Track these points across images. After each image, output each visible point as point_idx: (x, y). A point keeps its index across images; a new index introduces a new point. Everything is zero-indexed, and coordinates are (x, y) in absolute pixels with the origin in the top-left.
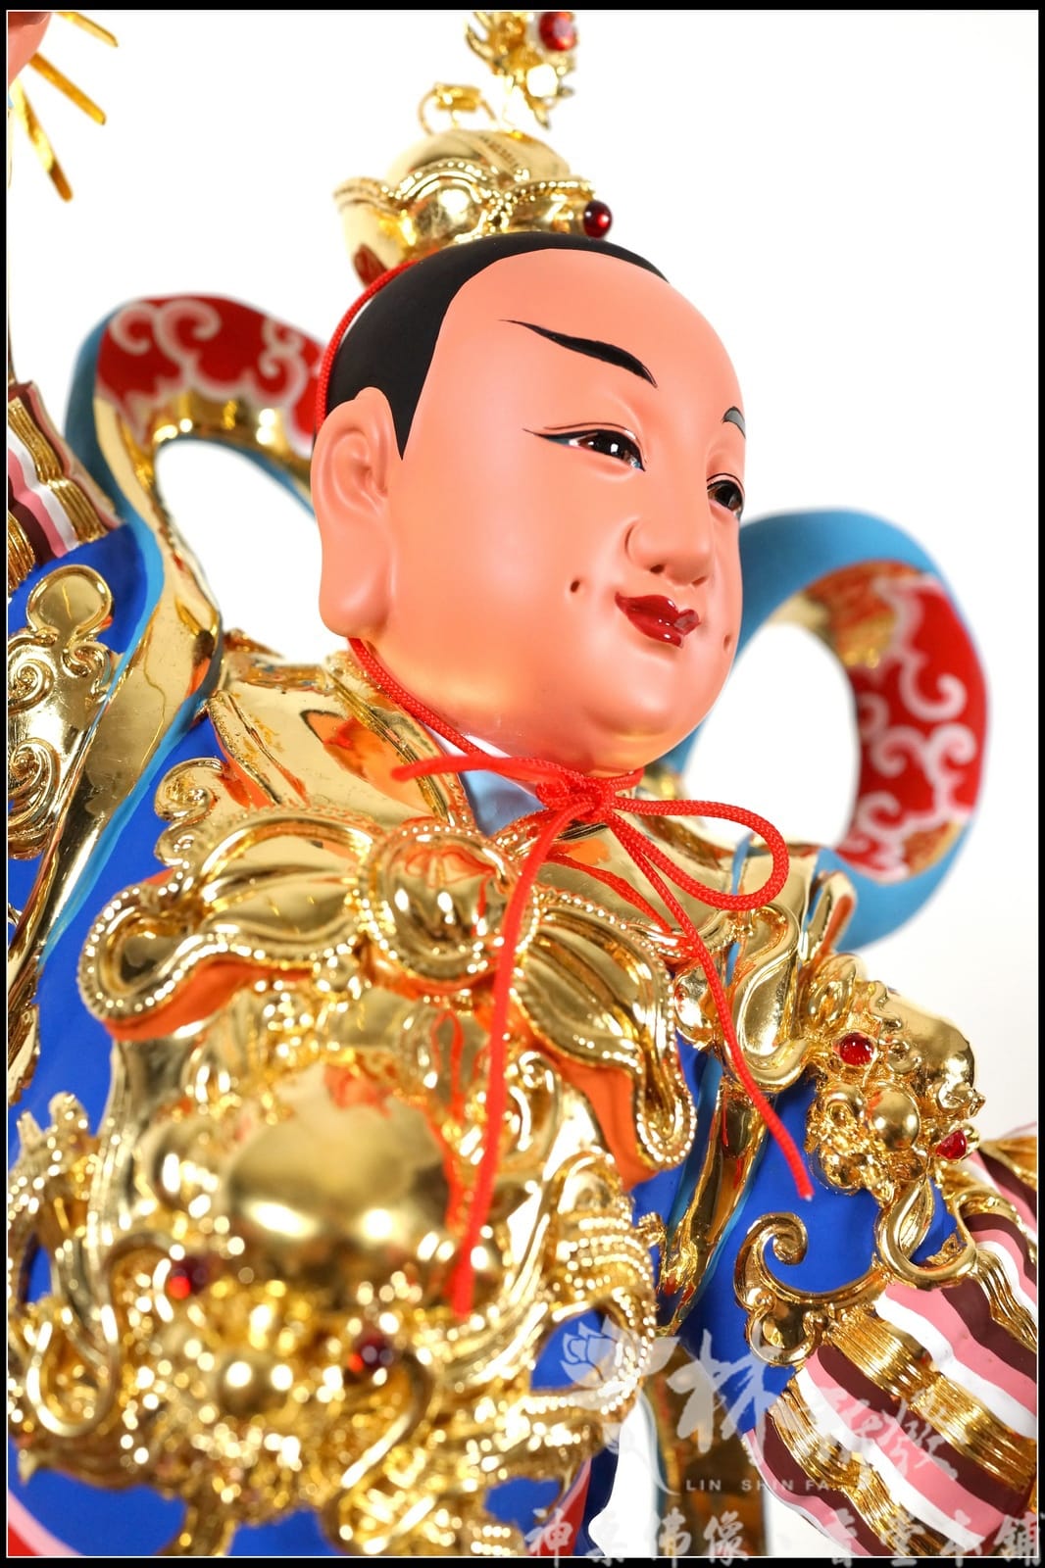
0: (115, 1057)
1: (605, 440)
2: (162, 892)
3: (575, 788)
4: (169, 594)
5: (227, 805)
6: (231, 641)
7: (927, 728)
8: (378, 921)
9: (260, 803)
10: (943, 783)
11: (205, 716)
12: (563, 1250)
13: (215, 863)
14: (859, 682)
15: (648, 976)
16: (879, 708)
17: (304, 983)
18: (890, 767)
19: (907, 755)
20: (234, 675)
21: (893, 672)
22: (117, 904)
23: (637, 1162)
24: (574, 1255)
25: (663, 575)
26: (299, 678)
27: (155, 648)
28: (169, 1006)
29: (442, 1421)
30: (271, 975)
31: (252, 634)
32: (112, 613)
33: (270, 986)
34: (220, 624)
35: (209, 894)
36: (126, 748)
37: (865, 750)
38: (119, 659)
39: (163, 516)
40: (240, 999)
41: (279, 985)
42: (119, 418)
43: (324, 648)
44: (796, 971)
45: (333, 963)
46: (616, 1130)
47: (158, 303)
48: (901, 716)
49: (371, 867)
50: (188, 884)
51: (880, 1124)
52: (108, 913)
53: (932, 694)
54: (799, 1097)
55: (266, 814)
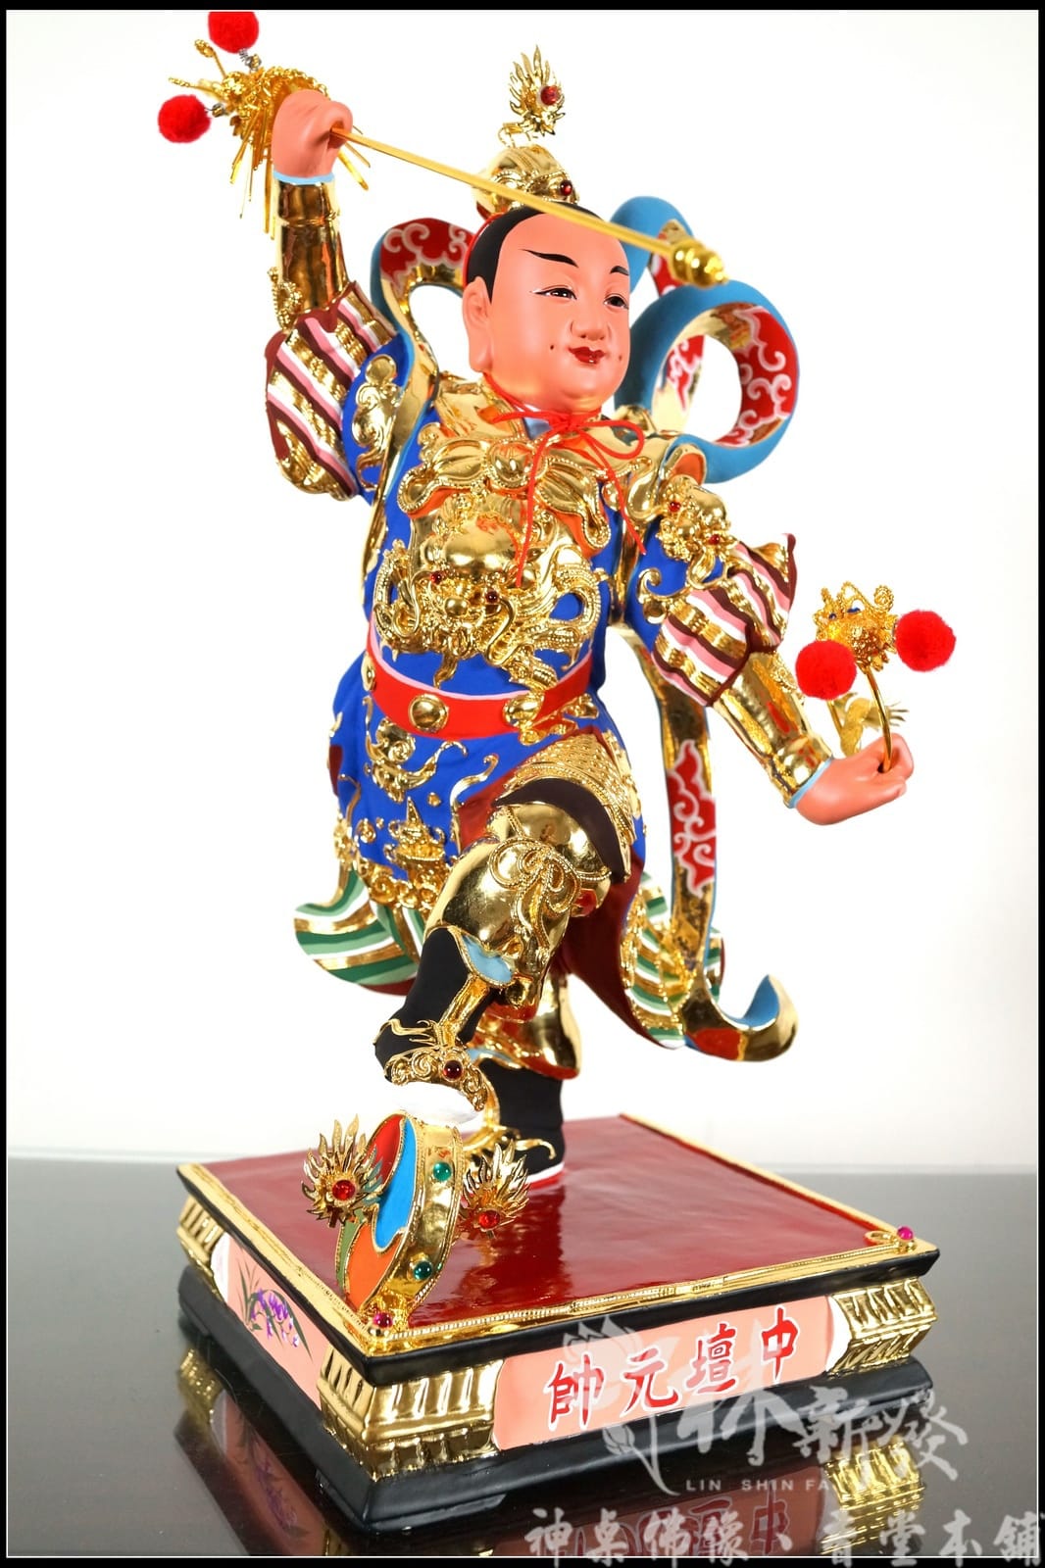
0: (412, 524)
1: (562, 292)
2: (421, 469)
3: (562, 420)
4: (418, 360)
5: (442, 438)
6: (443, 376)
7: (771, 376)
8: (491, 471)
9: (453, 436)
10: (777, 401)
11: (433, 408)
12: (558, 574)
13: (438, 457)
14: (739, 358)
15: (588, 482)
16: (749, 368)
17: (468, 494)
18: (755, 396)
19: (762, 390)
20: (444, 390)
21: (754, 350)
22: (407, 475)
23: (587, 547)
24: (562, 574)
25: (586, 339)
26: (469, 389)
27: (414, 383)
28: (425, 506)
29: (519, 624)
30: (458, 492)
31: (452, 372)
32: (397, 371)
33: (458, 495)
34: (438, 370)
35: (437, 468)
36: (406, 422)
37: (744, 388)
38: (401, 389)
39: (415, 328)
40: (448, 500)
41: (461, 495)
42: (392, 285)
43: (476, 378)
44: (658, 482)
45: (477, 486)
46: (578, 536)
47: (402, 227)
48: (759, 372)
49: (488, 454)
50: (429, 465)
51: (680, 532)
52: (405, 478)
53: (773, 361)
54: (655, 526)
55: (453, 440)
